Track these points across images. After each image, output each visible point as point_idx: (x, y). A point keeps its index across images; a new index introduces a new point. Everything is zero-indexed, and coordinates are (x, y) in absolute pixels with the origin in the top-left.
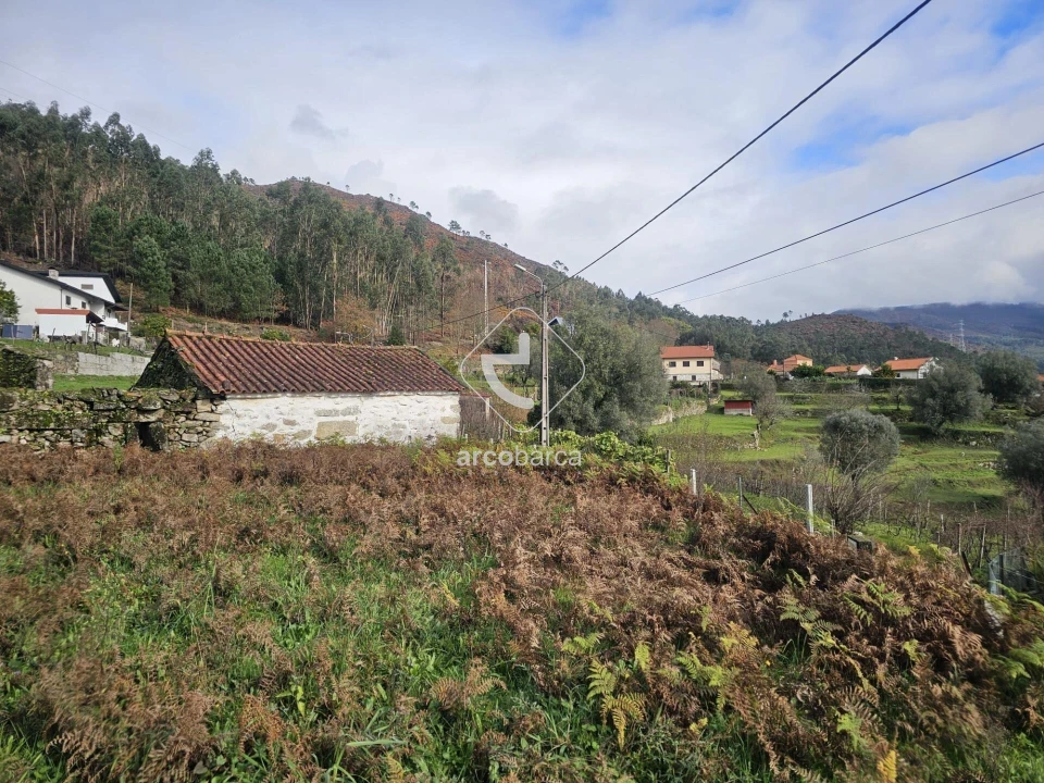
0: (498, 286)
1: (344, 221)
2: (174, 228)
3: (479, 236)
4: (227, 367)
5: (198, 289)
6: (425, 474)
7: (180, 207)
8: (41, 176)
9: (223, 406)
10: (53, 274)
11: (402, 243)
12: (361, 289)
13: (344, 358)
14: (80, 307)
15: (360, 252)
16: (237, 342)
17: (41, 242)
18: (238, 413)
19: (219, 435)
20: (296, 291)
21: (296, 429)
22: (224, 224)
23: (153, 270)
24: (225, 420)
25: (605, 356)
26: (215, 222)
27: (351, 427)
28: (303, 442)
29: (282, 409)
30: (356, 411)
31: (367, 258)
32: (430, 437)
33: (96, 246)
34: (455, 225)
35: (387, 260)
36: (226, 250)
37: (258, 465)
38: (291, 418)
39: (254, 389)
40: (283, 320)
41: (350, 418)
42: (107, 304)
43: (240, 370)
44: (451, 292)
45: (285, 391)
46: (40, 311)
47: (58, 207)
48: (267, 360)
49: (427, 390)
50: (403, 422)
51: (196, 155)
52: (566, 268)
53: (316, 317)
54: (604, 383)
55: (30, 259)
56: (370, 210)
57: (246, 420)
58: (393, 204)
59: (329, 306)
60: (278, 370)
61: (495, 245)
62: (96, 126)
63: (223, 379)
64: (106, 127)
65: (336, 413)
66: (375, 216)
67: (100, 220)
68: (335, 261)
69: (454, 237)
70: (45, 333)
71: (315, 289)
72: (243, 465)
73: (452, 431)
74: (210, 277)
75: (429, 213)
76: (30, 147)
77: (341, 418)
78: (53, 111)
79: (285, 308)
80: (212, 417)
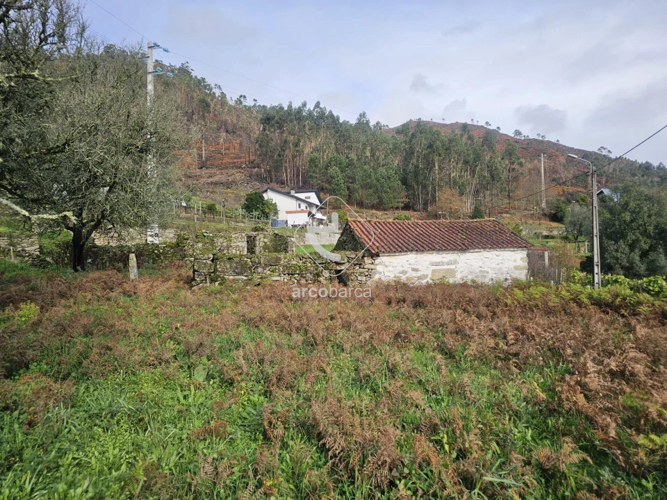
0: (552, 171)
1: (442, 142)
2: (347, 160)
3: (536, 137)
4: (379, 238)
5: (360, 194)
6: (506, 305)
7: (350, 148)
8: (286, 142)
9: (378, 260)
10: (293, 192)
11: (480, 150)
12: (453, 184)
13: (446, 229)
14: (305, 209)
15: (452, 160)
16: (384, 222)
17: (287, 176)
18: (386, 264)
19: (377, 277)
20: (414, 190)
21: (419, 274)
22: (373, 155)
23: (338, 185)
24: (379, 268)
25: (650, 216)
26: (368, 154)
27: (452, 272)
28: (424, 282)
29: (411, 262)
30: (455, 262)
31: (457, 163)
32: (506, 279)
33: (311, 176)
34: (518, 133)
35: (470, 164)
36: (374, 169)
37: (399, 295)
38: (416, 267)
39: (394, 250)
40: (407, 207)
41: (452, 267)
42: (317, 206)
43: (386, 239)
44: (516, 179)
45: (412, 251)
46: (287, 212)
47: (294, 157)
48: (401, 232)
49: (503, 247)
50: (486, 269)
51: (358, 116)
52: (609, 151)
53: (425, 204)
54: (649, 236)
55: (282, 186)
56: (458, 132)
57: (391, 268)
58: (473, 125)
59: (434, 197)
60: (407, 238)
61: (549, 142)
62: (309, 110)
63: (377, 244)
64: (314, 110)
65: (443, 264)
66: (462, 135)
67: (313, 161)
68: (437, 168)
69: (517, 141)
70: (290, 223)
71: (425, 187)
72: (391, 295)
73: (522, 275)
74: (366, 186)
75: (498, 128)
76: (280, 127)
77: (446, 267)
78: (290, 106)
79: (407, 200)
80: (372, 267)
